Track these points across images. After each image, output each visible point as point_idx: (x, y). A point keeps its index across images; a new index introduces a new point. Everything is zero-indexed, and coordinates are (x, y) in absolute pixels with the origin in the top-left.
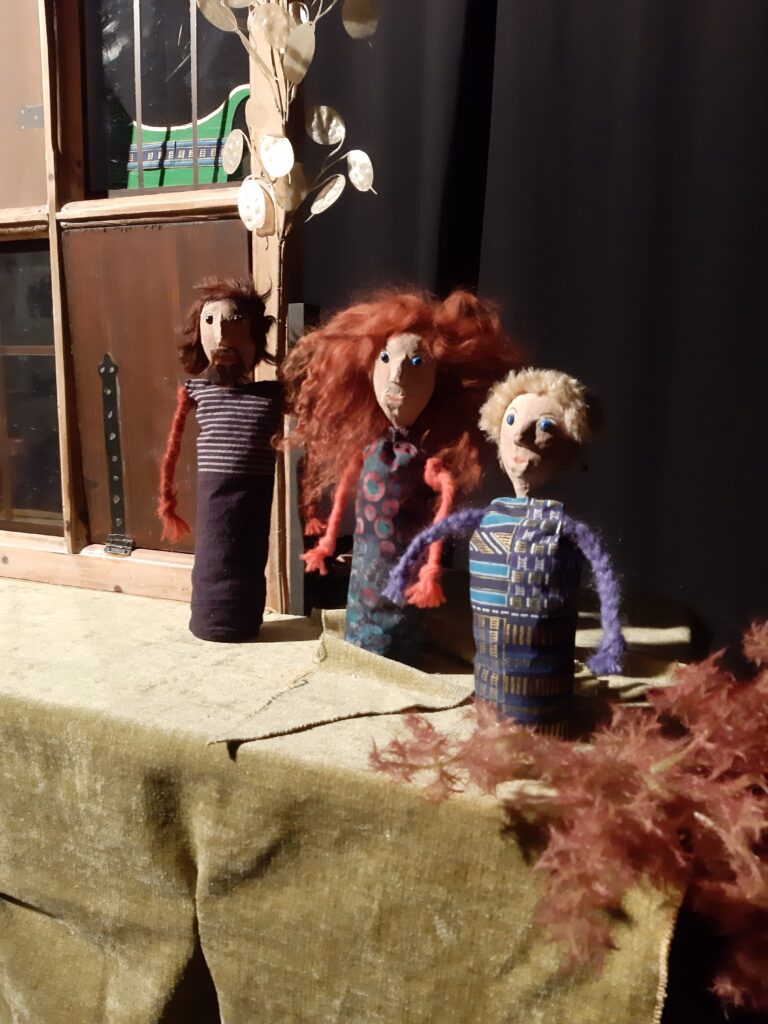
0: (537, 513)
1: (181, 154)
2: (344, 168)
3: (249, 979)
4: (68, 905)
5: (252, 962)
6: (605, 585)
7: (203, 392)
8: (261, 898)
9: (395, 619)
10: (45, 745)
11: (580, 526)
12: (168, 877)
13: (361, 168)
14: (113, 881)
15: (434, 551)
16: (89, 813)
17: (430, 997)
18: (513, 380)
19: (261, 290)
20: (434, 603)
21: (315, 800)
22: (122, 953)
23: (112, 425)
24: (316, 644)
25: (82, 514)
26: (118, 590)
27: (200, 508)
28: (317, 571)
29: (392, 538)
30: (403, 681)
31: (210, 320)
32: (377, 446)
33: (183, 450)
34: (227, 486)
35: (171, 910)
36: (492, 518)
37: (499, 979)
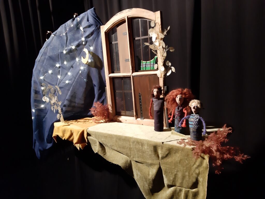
0: (196, 116)
1: (148, 65)
2: (171, 69)
3: (166, 169)
4: (145, 162)
5: (166, 167)
6: (204, 124)
7: (154, 100)
8: (167, 159)
9: (181, 129)
10: (142, 143)
11: (201, 118)
12: (156, 158)
13: (173, 69)
14: (150, 159)
15: (185, 120)
16: (147, 151)
17: (186, 169)
18: (192, 101)
19: (161, 86)
20: (185, 127)
21: (172, 148)
22: (151, 167)
23: (140, 102)
24: (171, 132)
25: (137, 114)
26: (142, 125)
27: (155, 114)
28: (170, 122)
29: (180, 119)
30: (182, 136)
31: (155, 91)
32: (177, 107)
33: (152, 107)
34: (158, 112)
35: (157, 162)
36: (191, 117)
37: (193, 166)
